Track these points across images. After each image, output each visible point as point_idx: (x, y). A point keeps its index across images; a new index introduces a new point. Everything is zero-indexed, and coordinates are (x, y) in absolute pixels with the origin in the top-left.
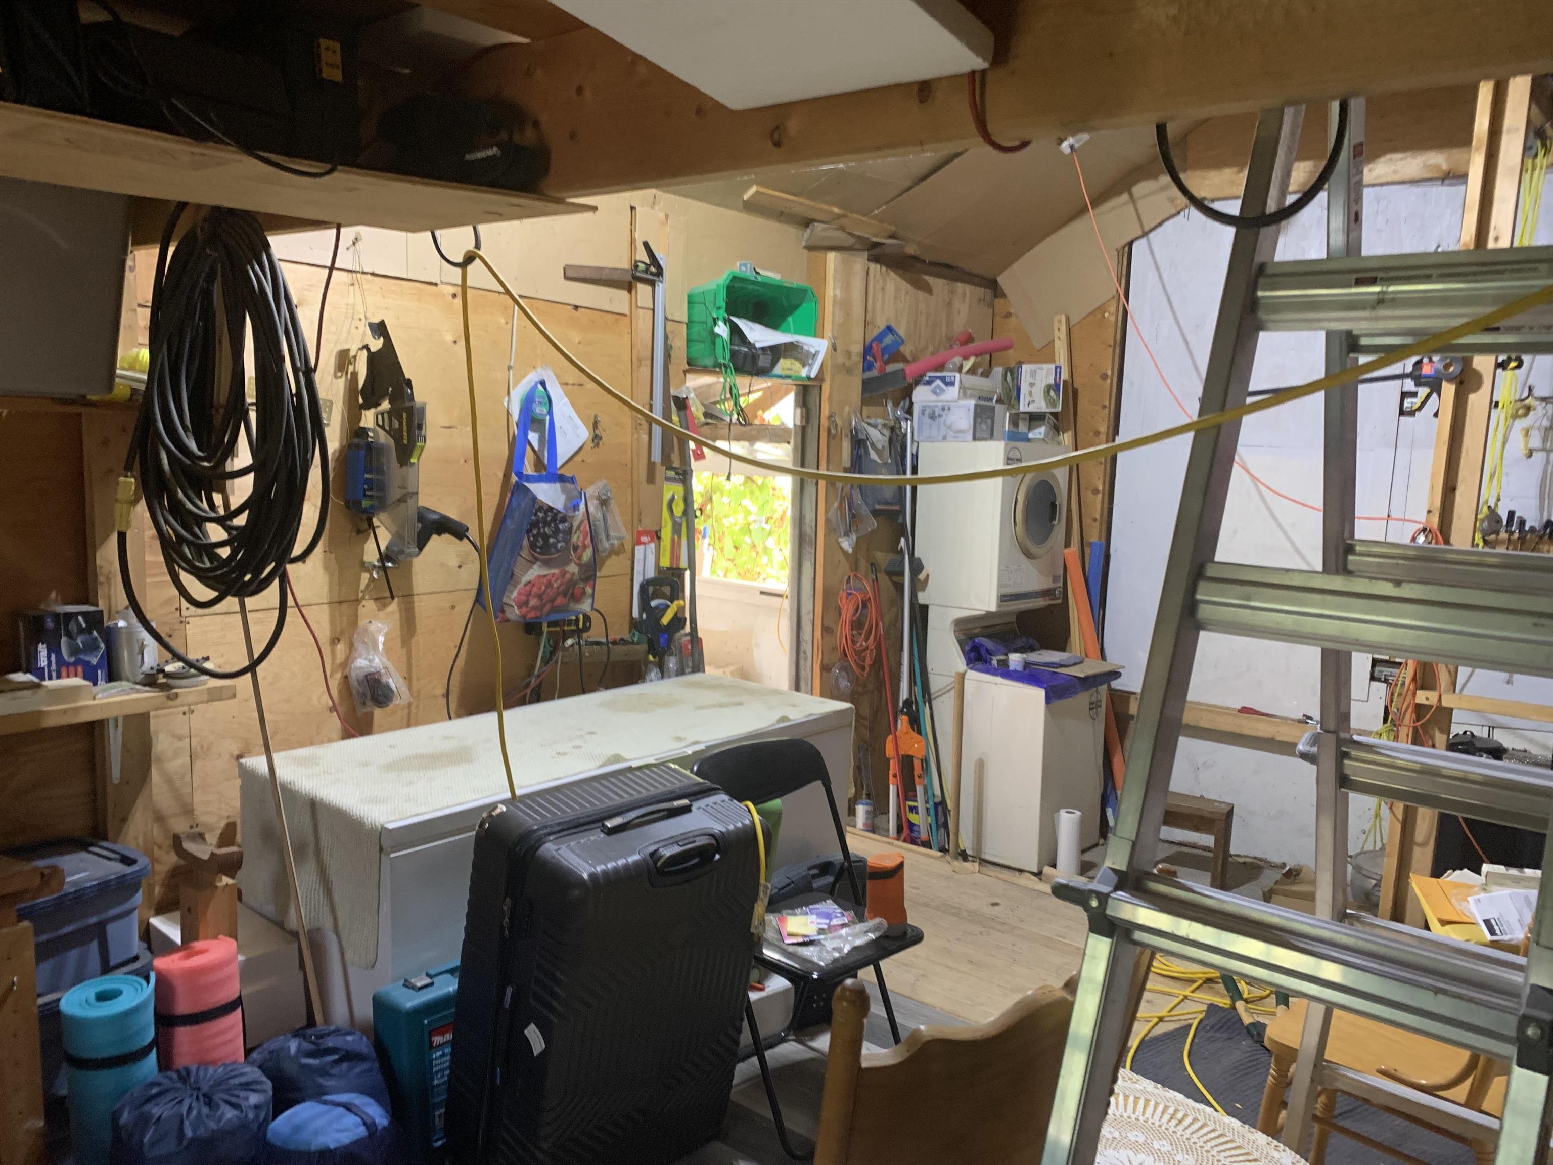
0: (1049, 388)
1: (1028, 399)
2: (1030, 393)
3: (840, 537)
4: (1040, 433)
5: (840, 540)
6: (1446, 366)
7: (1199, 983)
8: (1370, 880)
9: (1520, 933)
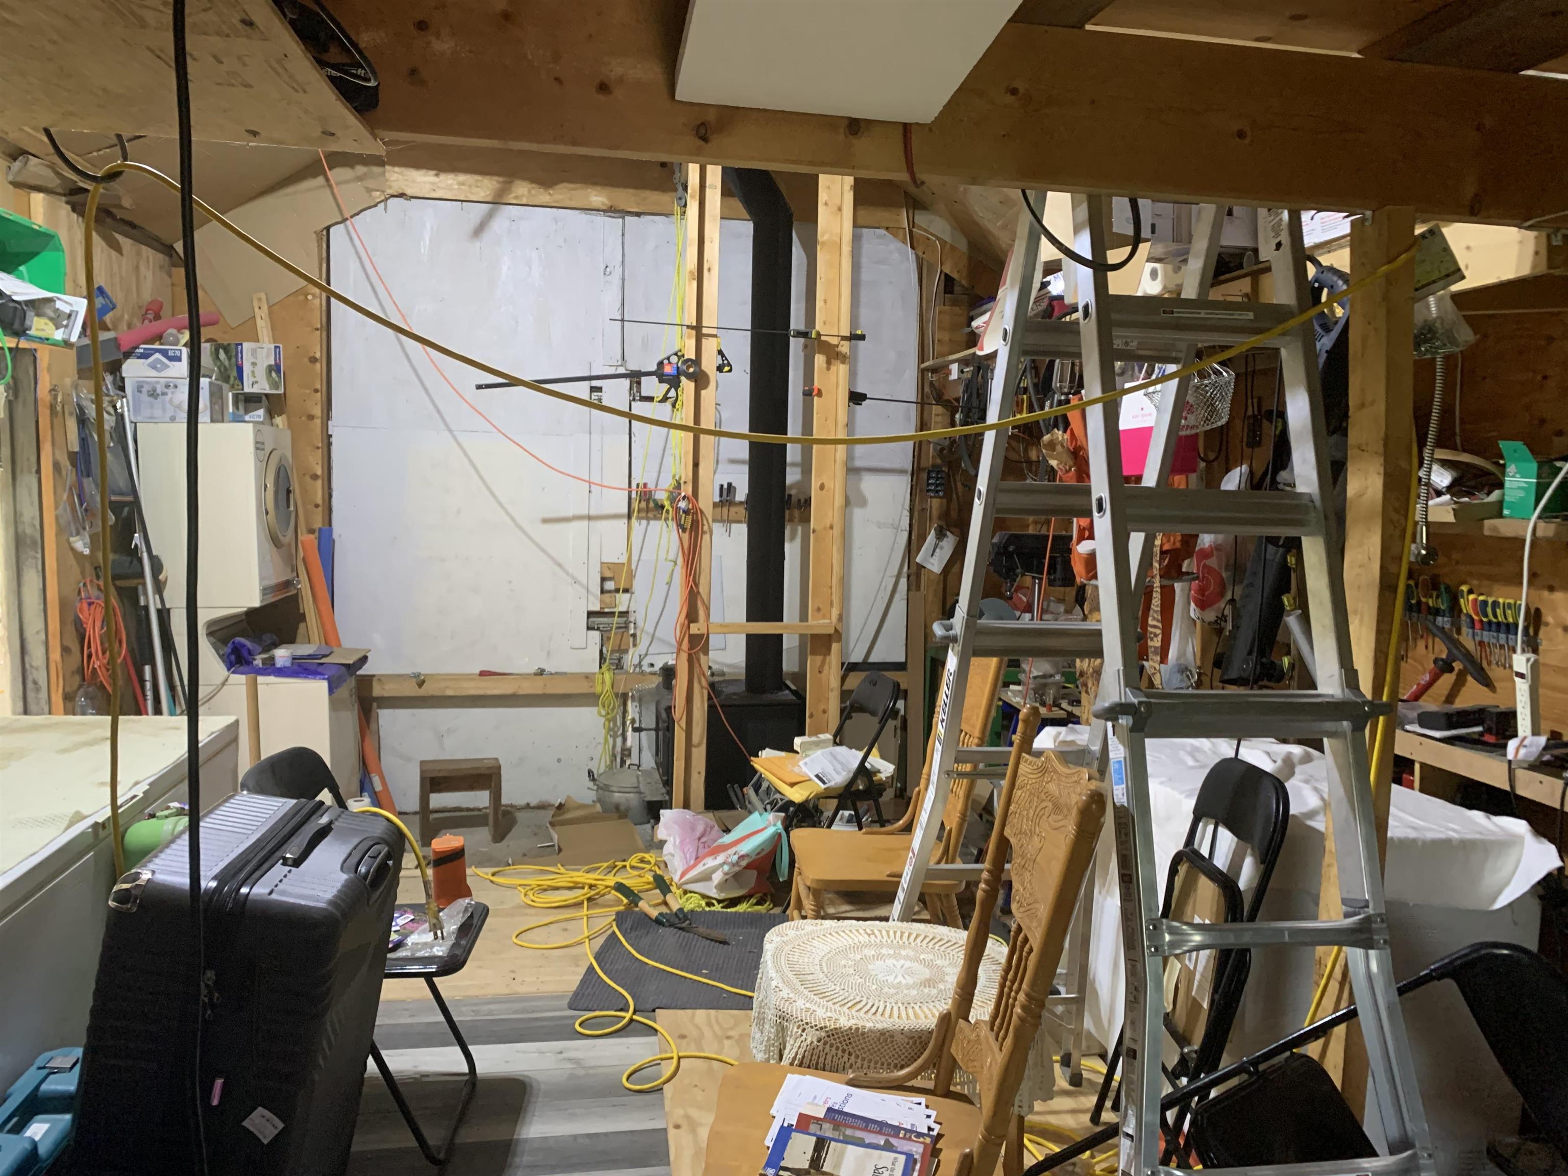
0: (270, 369)
1: (252, 380)
2: (253, 372)
3: (72, 536)
4: (259, 416)
5: (72, 539)
6: (688, 367)
7: (585, 903)
8: (617, 794)
9: (838, 778)
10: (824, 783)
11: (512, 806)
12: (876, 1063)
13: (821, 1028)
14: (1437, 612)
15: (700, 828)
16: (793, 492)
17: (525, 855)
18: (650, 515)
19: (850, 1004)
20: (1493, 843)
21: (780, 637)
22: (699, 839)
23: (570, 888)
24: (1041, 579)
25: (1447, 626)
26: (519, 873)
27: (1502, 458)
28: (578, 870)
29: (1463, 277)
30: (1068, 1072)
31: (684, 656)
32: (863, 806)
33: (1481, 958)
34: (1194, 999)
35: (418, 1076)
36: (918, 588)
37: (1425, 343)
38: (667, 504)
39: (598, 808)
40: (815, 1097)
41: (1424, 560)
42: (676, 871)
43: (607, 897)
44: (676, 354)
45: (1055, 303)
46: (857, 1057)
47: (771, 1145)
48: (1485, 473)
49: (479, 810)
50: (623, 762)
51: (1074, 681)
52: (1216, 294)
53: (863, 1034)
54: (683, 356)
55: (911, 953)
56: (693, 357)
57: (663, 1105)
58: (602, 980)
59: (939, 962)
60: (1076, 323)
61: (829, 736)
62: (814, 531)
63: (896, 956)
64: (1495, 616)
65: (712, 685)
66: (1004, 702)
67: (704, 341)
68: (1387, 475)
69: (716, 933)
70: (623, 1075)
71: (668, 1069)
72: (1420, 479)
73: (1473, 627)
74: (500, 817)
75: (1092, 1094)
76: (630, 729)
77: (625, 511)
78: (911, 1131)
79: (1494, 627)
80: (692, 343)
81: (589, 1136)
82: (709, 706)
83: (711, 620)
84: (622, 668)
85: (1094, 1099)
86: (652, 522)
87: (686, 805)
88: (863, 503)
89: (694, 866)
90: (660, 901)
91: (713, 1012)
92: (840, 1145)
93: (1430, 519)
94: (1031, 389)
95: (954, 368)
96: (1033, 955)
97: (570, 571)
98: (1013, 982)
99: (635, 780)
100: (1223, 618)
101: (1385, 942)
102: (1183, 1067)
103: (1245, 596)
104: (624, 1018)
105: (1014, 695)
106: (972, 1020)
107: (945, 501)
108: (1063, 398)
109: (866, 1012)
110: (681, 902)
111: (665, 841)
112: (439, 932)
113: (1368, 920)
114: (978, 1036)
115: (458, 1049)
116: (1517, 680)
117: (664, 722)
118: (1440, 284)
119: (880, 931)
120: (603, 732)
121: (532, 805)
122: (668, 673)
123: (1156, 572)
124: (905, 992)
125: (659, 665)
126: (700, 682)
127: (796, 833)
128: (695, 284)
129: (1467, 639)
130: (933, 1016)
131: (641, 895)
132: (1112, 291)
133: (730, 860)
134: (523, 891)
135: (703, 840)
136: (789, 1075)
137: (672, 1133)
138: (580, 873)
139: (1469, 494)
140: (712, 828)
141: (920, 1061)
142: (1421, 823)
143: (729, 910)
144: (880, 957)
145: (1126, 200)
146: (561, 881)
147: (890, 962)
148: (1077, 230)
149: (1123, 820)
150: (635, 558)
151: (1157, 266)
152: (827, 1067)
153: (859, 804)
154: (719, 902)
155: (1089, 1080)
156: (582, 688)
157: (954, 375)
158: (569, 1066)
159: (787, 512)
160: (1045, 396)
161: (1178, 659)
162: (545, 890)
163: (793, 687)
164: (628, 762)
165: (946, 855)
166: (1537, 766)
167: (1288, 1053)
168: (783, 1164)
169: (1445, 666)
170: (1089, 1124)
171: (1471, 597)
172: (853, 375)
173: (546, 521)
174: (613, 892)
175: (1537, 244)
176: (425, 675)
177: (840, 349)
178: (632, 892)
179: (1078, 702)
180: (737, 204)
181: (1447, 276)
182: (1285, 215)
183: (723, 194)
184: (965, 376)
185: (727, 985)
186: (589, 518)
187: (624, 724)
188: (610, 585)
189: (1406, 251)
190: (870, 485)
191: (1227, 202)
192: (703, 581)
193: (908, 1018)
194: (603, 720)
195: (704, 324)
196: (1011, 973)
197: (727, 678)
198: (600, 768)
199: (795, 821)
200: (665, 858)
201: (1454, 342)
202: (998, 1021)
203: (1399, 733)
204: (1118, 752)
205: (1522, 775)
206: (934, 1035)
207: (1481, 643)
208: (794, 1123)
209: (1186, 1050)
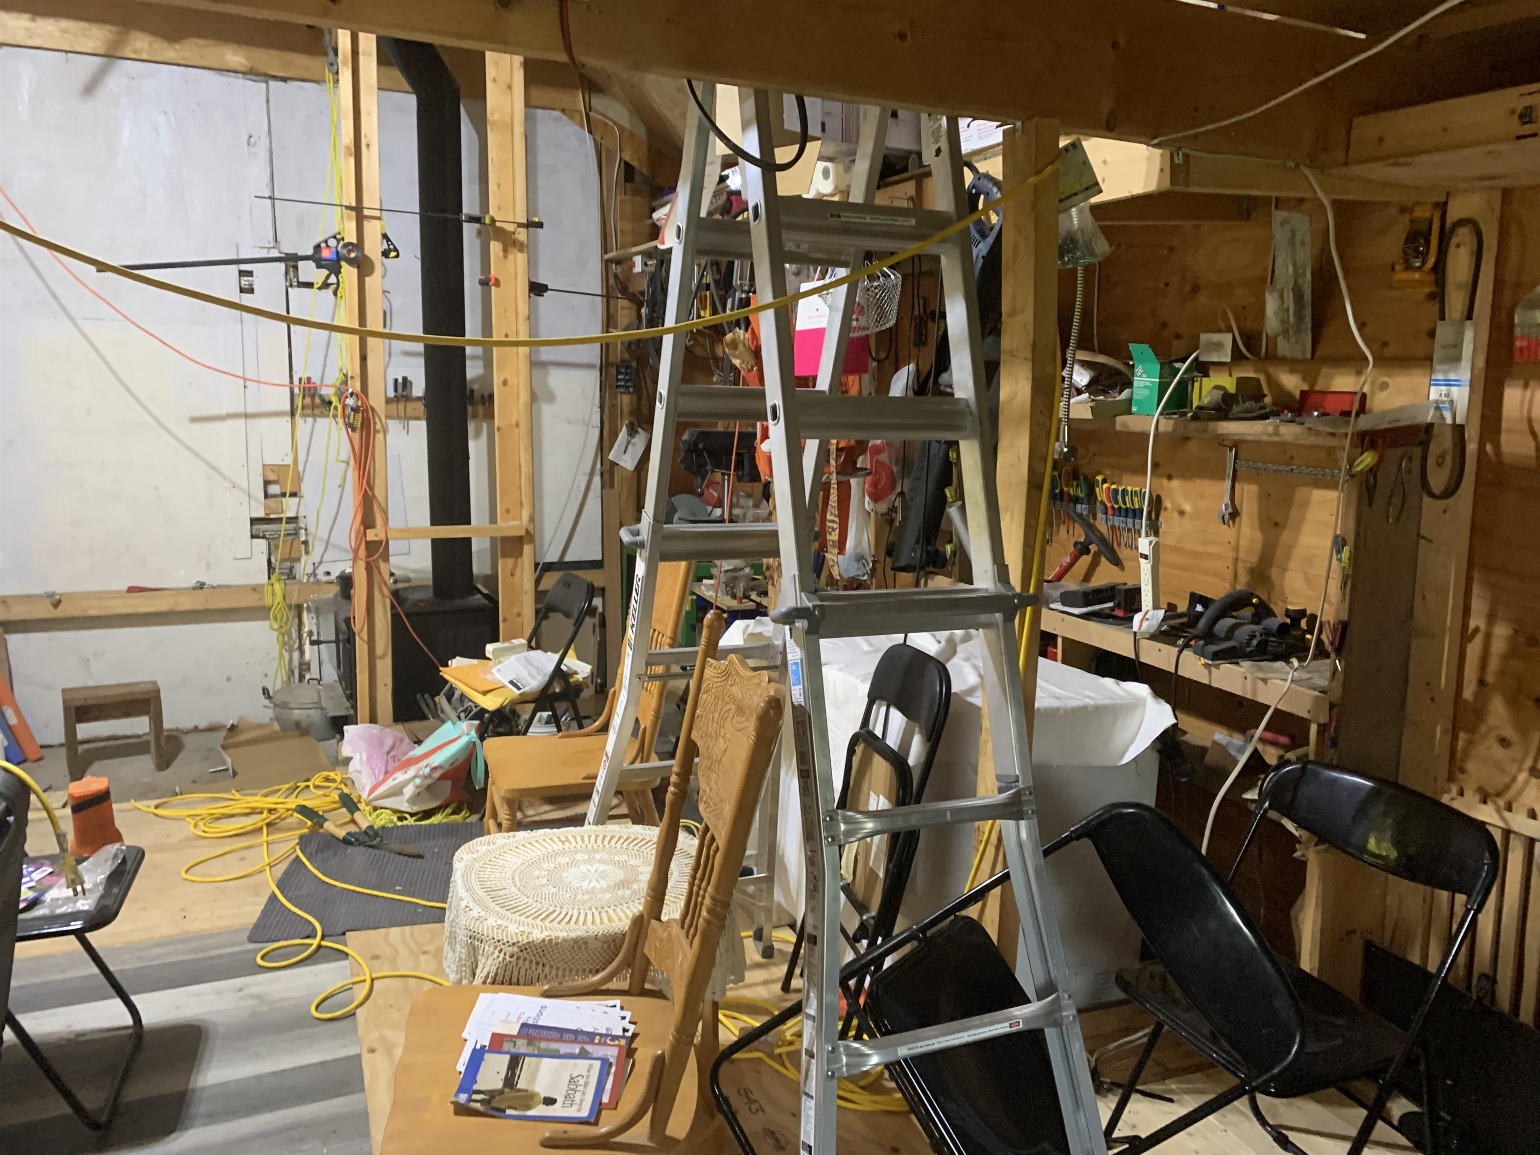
6: (349, 251)
7: (265, 829)
8: (296, 711)
9: (533, 682)
10: (519, 688)
11: (177, 730)
12: (571, 970)
13: (514, 944)
14: (1076, 500)
15: (389, 742)
16: (476, 387)
17: (194, 782)
18: (317, 412)
19: (543, 916)
20: (1121, 706)
21: (468, 541)
22: (388, 753)
23: (247, 815)
24: (729, 475)
25: (1085, 513)
26: (188, 803)
27: (1131, 359)
28: (256, 795)
29: (1100, 191)
30: (761, 945)
31: (362, 565)
32: (561, 706)
33: (1111, 818)
34: (872, 869)
35: (72, 1037)
36: (612, 486)
37: (1068, 252)
38: (334, 400)
39: (276, 726)
40: (509, 1014)
41: (1067, 456)
42: (364, 788)
43: (288, 820)
44: (335, 237)
45: (733, 198)
46: (551, 967)
47: (463, 1070)
48: (1118, 373)
49: (139, 736)
50: (302, 677)
51: (762, 574)
52: (881, 199)
53: (557, 944)
54: (343, 239)
55: (606, 856)
56: (355, 241)
57: (356, 1031)
58: (286, 908)
59: (633, 862)
60: (746, 223)
61: (523, 641)
62: (499, 429)
63: (590, 861)
64: (1125, 503)
65: (395, 594)
66: (698, 596)
67: (365, 223)
68: (1034, 379)
69: (411, 848)
70: (311, 1004)
71: (361, 992)
72: (1063, 378)
73: (1106, 514)
74: (163, 743)
75: (782, 964)
76: (307, 642)
77: (288, 407)
78: (607, 1035)
79: (1123, 513)
80: (353, 225)
81: (274, 1074)
82: (393, 615)
83: (391, 523)
84: (294, 578)
85: (785, 968)
86: (319, 420)
87: (373, 720)
88: (551, 398)
89: (383, 781)
90: (348, 819)
91: (407, 929)
92: (534, 1059)
93: (1071, 416)
94: (712, 287)
95: (638, 260)
96: (719, 854)
97: (228, 474)
98: (702, 880)
99: (316, 695)
100: (893, 509)
101: (1033, 812)
102: (863, 931)
103: (913, 489)
104: (311, 945)
105: (707, 589)
106: (664, 918)
107: (635, 396)
108: (744, 296)
109: (559, 923)
110: (370, 819)
111: (351, 758)
112: (79, 888)
113: (1018, 794)
114: (670, 935)
115: (118, 1002)
116: (1142, 560)
117: (344, 633)
118: (1080, 197)
119: (574, 837)
120: (277, 647)
121: (201, 727)
122: (346, 582)
123: (833, 469)
124: (599, 896)
125: (335, 574)
126: (381, 590)
127: (491, 742)
128: (352, 161)
129: (1101, 525)
130: (627, 916)
131: (326, 816)
132: (781, 192)
133: (421, 773)
134: (193, 822)
135: (392, 754)
136: (482, 995)
137: (366, 1058)
138: (258, 798)
139: (1104, 392)
140: (402, 740)
141: (614, 965)
142: (1063, 692)
143: (423, 823)
144: (574, 863)
145: (793, 97)
146: (237, 807)
147: (583, 868)
148: (745, 126)
149: (800, 719)
150: (301, 459)
151: (829, 165)
152: (522, 981)
153: (556, 705)
154: (412, 815)
155: (780, 951)
156: (250, 601)
157: (638, 269)
158: (251, 1003)
159: (470, 408)
160: (727, 292)
161: (856, 548)
162: (219, 819)
163: (485, 591)
164: (308, 677)
165: (642, 754)
166: (1158, 636)
167: (952, 917)
168: (476, 1087)
169: (1082, 549)
170: (780, 992)
171: (1105, 486)
172: (532, 264)
173: (195, 420)
174: (296, 815)
175: (1162, 162)
176: (61, 595)
177: (517, 236)
178: (317, 813)
179: (765, 593)
180: (396, 75)
181: (1087, 189)
182: (944, 121)
183: (380, 62)
184: (649, 269)
185: (423, 899)
186: (247, 416)
187: (300, 637)
188: (274, 489)
189: (1052, 162)
190: (557, 379)
191: (893, 105)
192: (378, 484)
193: (602, 923)
194: (276, 634)
195: (365, 204)
196: (700, 872)
197: (413, 584)
198: (275, 684)
199: (491, 727)
200: (353, 776)
201: (1092, 253)
202: (689, 918)
203: (1044, 611)
204: (795, 654)
205: (1145, 644)
206: (627, 939)
207: (1113, 527)
208: (487, 1044)
209: (865, 917)
